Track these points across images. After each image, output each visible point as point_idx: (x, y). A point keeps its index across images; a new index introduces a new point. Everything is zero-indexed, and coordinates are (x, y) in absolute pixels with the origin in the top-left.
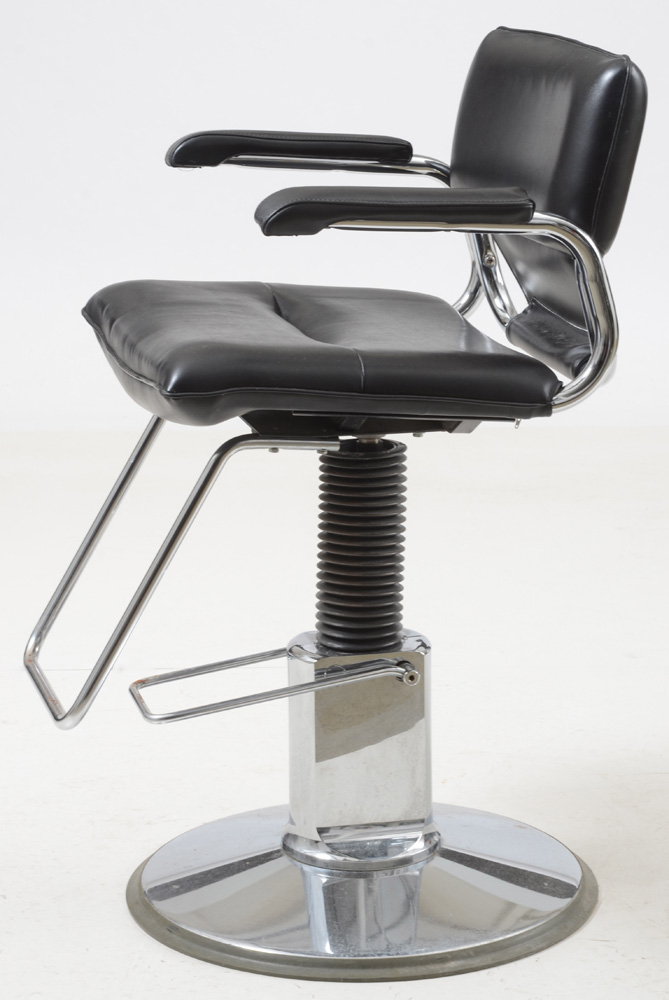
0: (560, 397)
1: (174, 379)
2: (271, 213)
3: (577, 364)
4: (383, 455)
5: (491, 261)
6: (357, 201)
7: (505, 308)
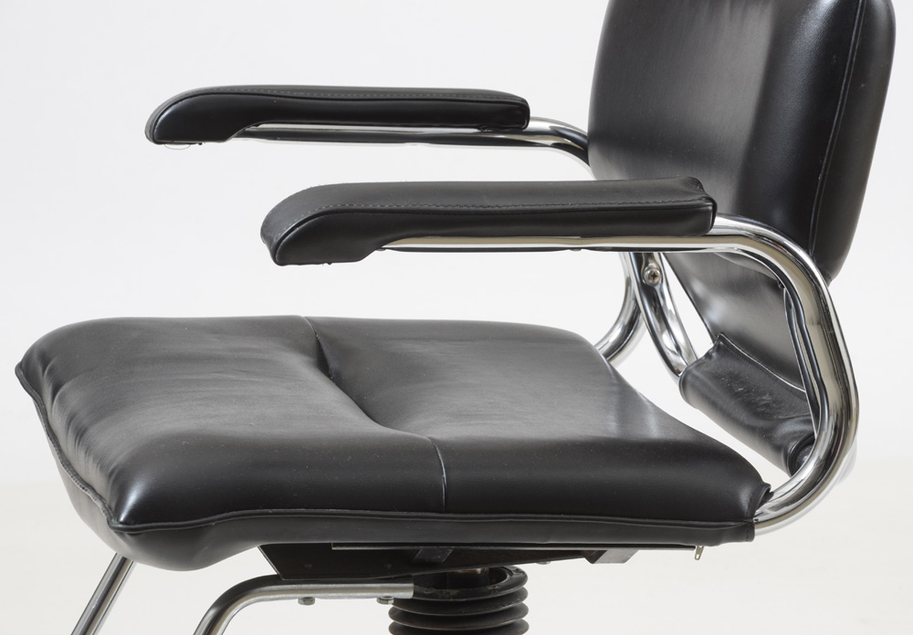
0: (766, 510)
1: (132, 498)
2: (287, 227)
3: (792, 447)
4: (490, 592)
5: (654, 276)
6: (426, 207)
7: (678, 348)
